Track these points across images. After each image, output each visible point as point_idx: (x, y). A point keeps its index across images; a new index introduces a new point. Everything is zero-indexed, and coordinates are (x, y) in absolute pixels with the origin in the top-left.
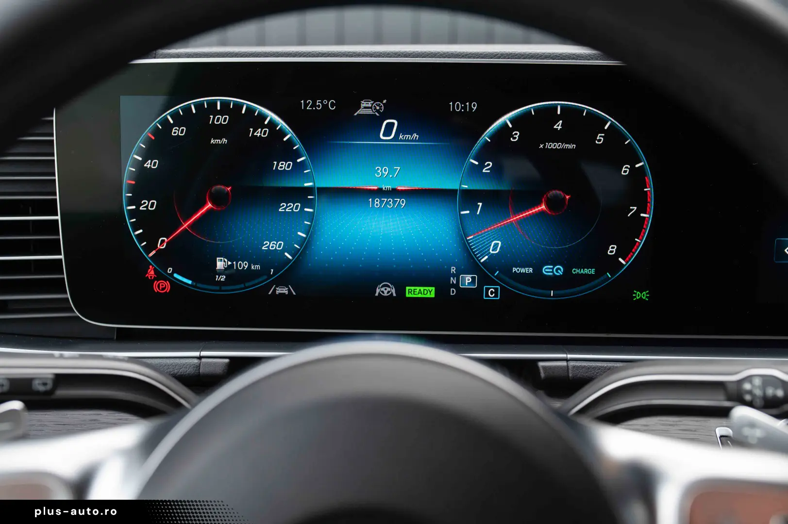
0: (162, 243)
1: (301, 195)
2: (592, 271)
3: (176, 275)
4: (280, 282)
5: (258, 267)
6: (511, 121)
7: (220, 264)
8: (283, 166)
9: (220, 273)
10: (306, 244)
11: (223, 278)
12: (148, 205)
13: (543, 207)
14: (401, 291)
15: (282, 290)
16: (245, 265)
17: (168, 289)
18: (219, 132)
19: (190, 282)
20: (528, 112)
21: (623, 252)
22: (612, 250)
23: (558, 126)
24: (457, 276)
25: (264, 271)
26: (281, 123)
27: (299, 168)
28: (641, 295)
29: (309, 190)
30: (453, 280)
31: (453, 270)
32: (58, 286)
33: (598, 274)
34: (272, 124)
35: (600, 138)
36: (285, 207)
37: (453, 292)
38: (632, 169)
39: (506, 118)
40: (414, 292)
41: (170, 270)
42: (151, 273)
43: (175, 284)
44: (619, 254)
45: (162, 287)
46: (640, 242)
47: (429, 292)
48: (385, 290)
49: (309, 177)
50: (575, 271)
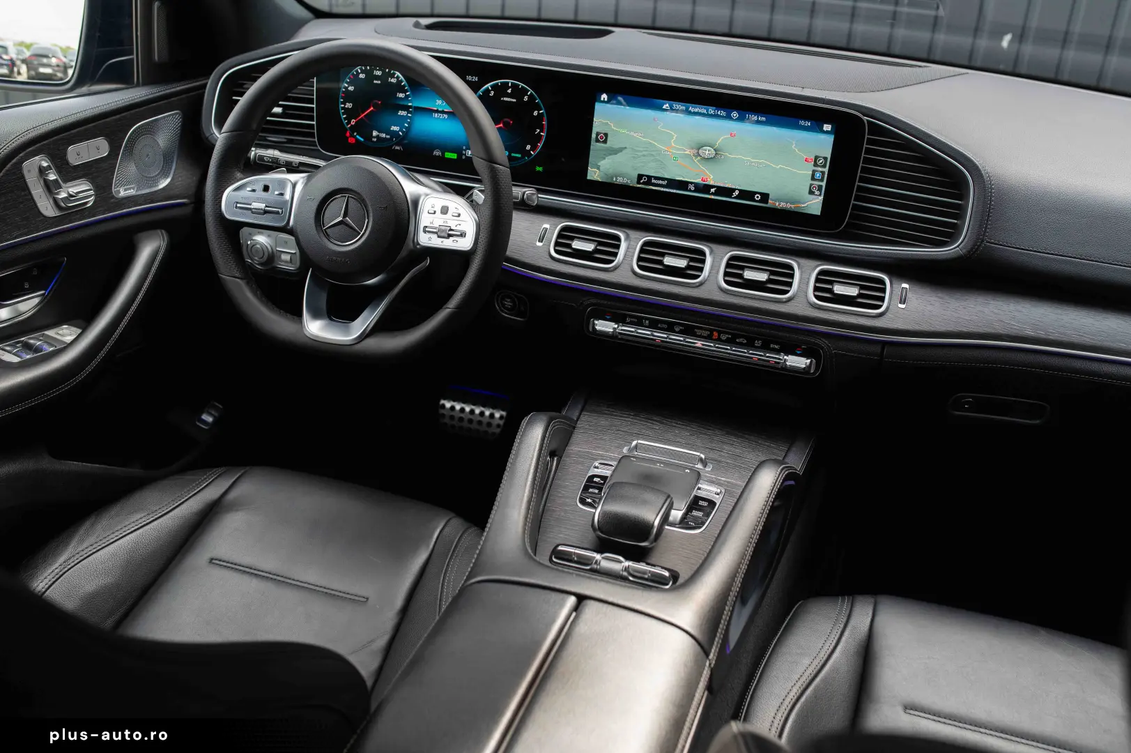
0: (353, 122)
1: (406, 108)
2: (519, 156)
3: (358, 136)
4: (397, 144)
5: (388, 137)
6: (491, 86)
7: (375, 133)
8: (401, 95)
9: (374, 137)
10: (408, 129)
11: (375, 140)
12: (349, 105)
13: (501, 125)
14: (443, 154)
15: (397, 148)
16: (384, 135)
17: (354, 142)
18: (377, 78)
19: (362, 140)
20: (497, 84)
21: (533, 148)
22: (528, 147)
23: (509, 91)
24: (465, 150)
25: (391, 139)
26: (401, 77)
27: (407, 97)
28: (539, 169)
29: (410, 107)
30: (464, 152)
31: (464, 148)
32: (312, 135)
33: (523, 156)
34: (398, 77)
35: (526, 98)
36: (402, 113)
37: (464, 157)
38: (538, 113)
39: (488, 85)
40: (449, 155)
41: (355, 134)
42: (348, 134)
43: (357, 140)
44: (531, 149)
45: (351, 140)
46: (540, 145)
47: (454, 156)
48: (437, 153)
49: (410, 101)
50: (513, 155)
